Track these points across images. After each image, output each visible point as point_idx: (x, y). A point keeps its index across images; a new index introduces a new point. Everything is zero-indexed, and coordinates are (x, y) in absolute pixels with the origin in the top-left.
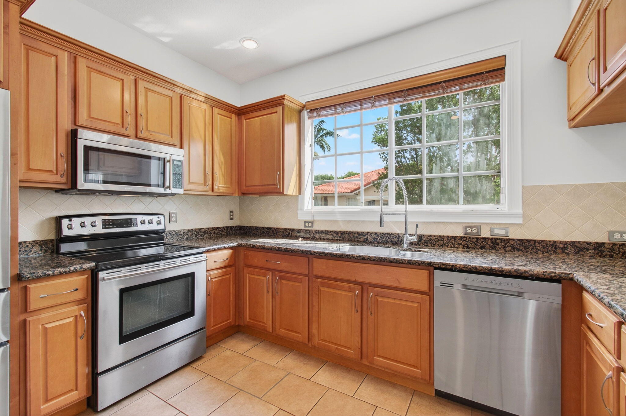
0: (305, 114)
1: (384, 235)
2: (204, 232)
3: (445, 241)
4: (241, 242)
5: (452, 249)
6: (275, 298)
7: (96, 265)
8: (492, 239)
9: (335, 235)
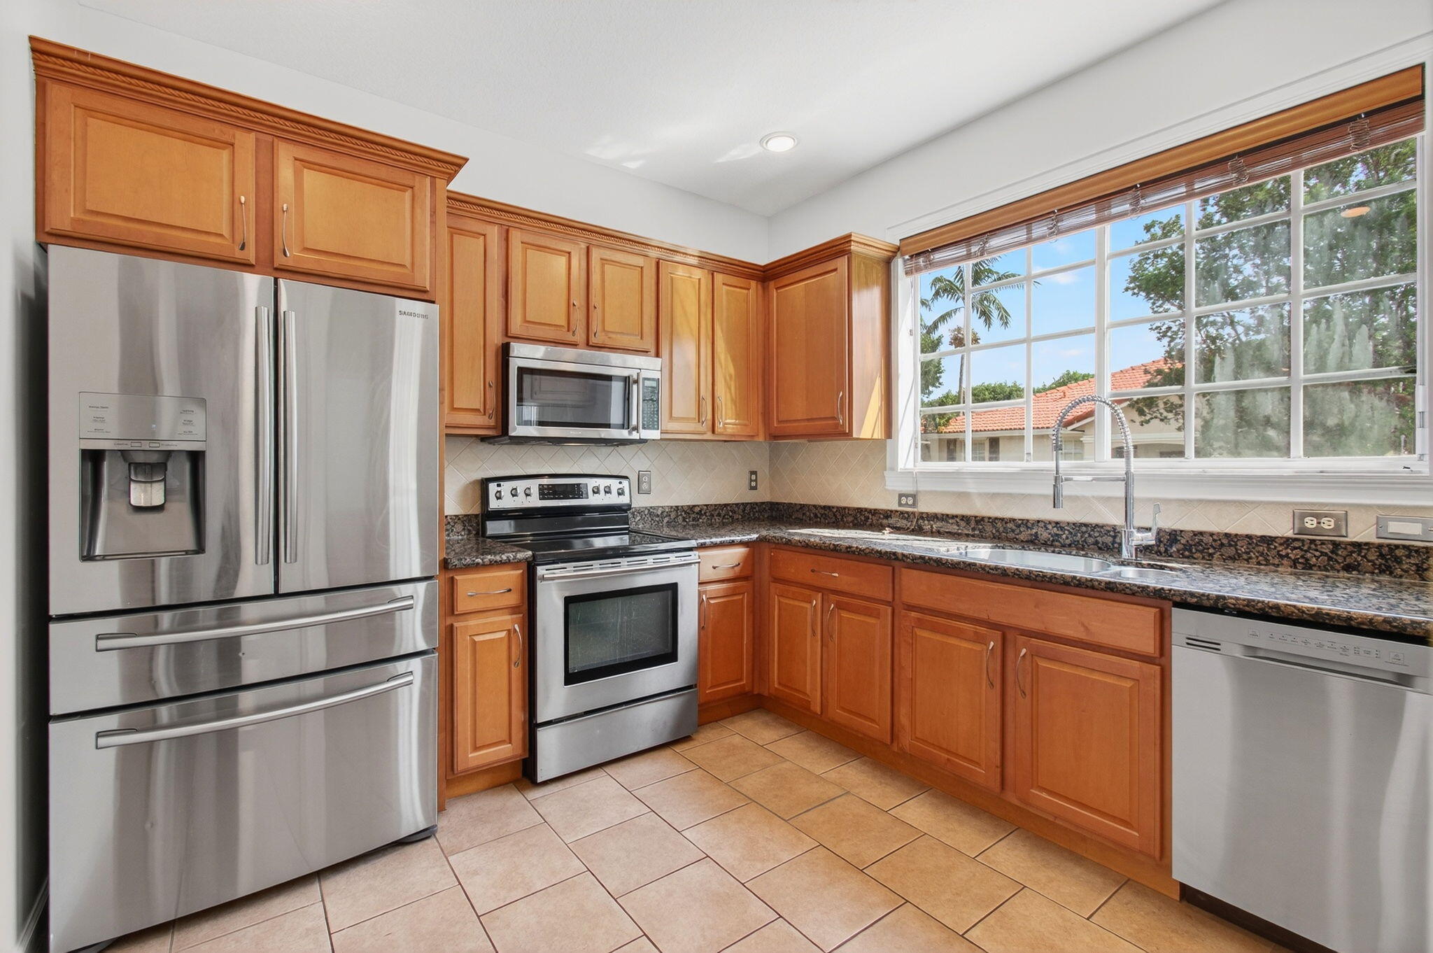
0: (899, 265)
1: (1077, 528)
2: (700, 513)
3: (1242, 547)
4: (764, 533)
5: (1262, 567)
6: (827, 647)
7: (534, 556)
8: (1380, 546)
9: (963, 524)
